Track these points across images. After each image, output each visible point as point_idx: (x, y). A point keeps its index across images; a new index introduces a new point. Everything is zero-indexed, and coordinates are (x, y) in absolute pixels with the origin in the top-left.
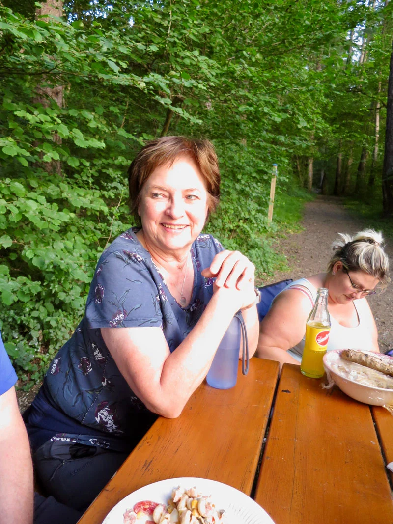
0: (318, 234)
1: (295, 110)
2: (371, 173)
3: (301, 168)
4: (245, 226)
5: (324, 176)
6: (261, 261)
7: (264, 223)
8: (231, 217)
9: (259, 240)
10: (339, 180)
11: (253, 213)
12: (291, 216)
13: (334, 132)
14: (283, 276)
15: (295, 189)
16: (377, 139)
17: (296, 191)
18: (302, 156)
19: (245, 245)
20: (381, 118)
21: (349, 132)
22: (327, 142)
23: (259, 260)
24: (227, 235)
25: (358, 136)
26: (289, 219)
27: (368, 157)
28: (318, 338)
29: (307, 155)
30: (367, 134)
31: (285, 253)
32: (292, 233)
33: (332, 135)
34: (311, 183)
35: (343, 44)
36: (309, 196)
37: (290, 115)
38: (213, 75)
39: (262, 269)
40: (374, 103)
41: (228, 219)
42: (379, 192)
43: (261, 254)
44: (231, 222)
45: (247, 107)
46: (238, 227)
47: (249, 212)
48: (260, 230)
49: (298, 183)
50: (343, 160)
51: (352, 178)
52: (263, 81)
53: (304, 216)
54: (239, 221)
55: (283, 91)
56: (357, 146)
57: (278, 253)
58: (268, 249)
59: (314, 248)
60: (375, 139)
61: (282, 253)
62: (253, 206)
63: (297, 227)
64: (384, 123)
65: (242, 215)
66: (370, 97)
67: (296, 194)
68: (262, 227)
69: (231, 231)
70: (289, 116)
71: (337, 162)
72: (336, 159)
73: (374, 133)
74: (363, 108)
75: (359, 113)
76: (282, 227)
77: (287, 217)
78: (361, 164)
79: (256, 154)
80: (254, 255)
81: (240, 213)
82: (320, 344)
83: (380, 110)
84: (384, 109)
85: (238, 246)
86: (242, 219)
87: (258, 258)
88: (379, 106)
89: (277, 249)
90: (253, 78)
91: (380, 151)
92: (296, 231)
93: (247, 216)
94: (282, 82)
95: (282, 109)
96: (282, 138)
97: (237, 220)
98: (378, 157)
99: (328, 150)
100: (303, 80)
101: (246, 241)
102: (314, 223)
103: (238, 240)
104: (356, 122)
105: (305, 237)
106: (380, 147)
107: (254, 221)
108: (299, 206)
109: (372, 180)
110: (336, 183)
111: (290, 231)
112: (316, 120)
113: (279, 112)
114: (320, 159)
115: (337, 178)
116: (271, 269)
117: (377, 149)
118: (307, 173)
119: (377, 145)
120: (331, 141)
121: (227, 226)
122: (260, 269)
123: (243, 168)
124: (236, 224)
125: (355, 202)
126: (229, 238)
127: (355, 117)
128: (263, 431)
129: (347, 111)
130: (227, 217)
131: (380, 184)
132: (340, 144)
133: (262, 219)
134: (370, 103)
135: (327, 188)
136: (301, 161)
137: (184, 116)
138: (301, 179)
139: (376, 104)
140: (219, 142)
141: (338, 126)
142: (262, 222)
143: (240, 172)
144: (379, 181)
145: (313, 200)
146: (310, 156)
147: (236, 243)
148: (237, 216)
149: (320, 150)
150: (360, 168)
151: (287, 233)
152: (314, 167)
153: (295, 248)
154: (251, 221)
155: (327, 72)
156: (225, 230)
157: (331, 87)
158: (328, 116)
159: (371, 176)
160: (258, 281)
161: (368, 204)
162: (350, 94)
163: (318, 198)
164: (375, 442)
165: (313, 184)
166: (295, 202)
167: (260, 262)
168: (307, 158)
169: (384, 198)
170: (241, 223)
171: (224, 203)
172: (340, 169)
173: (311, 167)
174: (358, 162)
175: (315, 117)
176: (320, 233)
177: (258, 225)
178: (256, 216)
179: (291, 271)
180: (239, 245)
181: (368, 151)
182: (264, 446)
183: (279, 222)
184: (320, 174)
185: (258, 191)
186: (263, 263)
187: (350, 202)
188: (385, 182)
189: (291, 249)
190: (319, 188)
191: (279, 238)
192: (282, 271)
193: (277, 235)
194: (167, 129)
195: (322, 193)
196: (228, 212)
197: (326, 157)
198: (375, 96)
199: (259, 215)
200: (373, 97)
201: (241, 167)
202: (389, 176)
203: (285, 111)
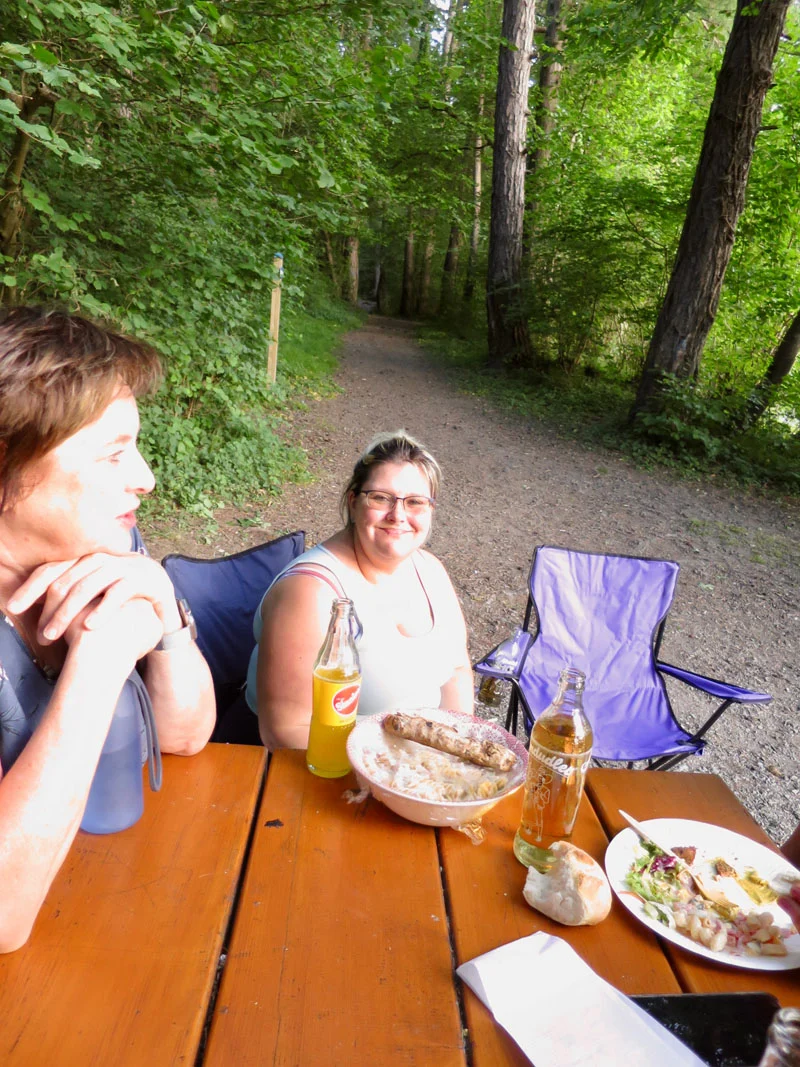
0: (368, 399)
1: (310, 150)
2: (468, 275)
3: (335, 259)
4: (217, 390)
5: (382, 276)
6: (254, 463)
7: (257, 384)
8: (186, 371)
9: (249, 418)
10: (410, 285)
11: (234, 362)
12: (317, 361)
13: (398, 190)
14: (299, 494)
15: (324, 302)
16: (478, 210)
17: (328, 307)
18: (336, 234)
19: (219, 430)
20: (484, 168)
21: (425, 192)
22: (384, 209)
23: (250, 461)
24: (179, 411)
25: (443, 201)
26: (312, 369)
27: (462, 243)
28: (335, 702)
29: (347, 232)
30: (461, 199)
31: (305, 442)
32: (319, 399)
33: (394, 195)
34: (356, 290)
35: (407, 14)
36: (352, 318)
37: (299, 160)
38: (122, 52)
39: (257, 483)
40: (471, 137)
41: (180, 376)
42: (481, 313)
43: (254, 449)
44: (187, 380)
45: (205, 135)
46: (202, 391)
47: (224, 360)
48: (249, 398)
49: (329, 290)
50: (417, 246)
51: (432, 282)
52: (241, 79)
53: (342, 361)
54: (204, 379)
55: (284, 106)
56: (441, 222)
57: (291, 444)
58: (269, 437)
59: (362, 429)
60: (473, 209)
61: (300, 445)
62: (232, 346)
63: (327, 385)
64: (489, 176)
65: (210, 367)
66: (462, 123)
67: (325, 313)
68: (253, 391)
69: (187, 400)
70: (297, 164)
71: (406, 249)
72: (403, 245)
73: (471, 196)
74: (451, 146)
75: (443, 154)
76: (299, 385)
77: (308, 366)
78: (449, 256)
79: (238, 227)
80: (240, 451)
81: (205, 363)
82: (341, 712)
83: (482, 153)
84: (489, 150)
85: (204, 433)
86: (210, 376)
87: (247, 458)
88: (480, 143)
89: (287, 434)
90: (218, 68)
91: (483, 232)
92: (327, 394)
93: (221, 371)
94: (281, 84)
95: (283, 147)
96: (289, 203)
97: (200, 378)
98: (479, 244)
99: (387, 225)
100: (323, 87)
101: (223, 423)
102: (362, 377)
103: (204, 419)
104: (438, 172)
105: (346, 407)
106: (483, 225)
107: (236, 379)
108: (333, 339)
109: (469, 290)
110: (405, 291)
111: (315, 394)
112: (359, 164)
113: (278, 152)
114: (372, 243)
115: (405, 282)
116: (276, 481)
117: (478, 228)
118: (346, 270)
119: (477, 220)
120: (392, 207)
121: (177, 391)
122: (253, 480)
123: (207, 264)
124: (198, 386)
125: (439, 333)
126: (184, 416)
127: (436, 161)
128: (219, 940)
129: (421, 149)
130: (178, 370)
131: (483, 298)
132: (409, 215)
133: (253, 376)
134: (463, 136)
135: (387, 299)
136: (335, 244)
137: (53, 148)
138: (336, 282)
139: (475, 140)
140: (153, 199)
141: (405, 178)
142: (254, 382)
143: (202, 273)
144: (481, 293)
145: (360, 325)
146: (352, 235)
147: (201, 426)
148: (199, 368)
149: (372, 225)
150: (448, 264)
151: (309, 399)
152: (360, 256)
153: (324, 431)
154: (230, 380)
155: (373, 77)
156: (174, 400)
157: (382, 107)
158: (385, 155)
159: (468, 282)
160: (249, 508)
161: (462, 338)
162: (427, 113)
163: (368, 323)
164: (439, 917)
165: (361, 292)
166: (324, 330)
167: (251, 468)
168: (345, 240)
169: (490, 326)
170: (208, 385)
171: (169, 342)
172: (411, 265)
173: (354, 257)
174: (445, 251)
175: (357, 158)
176: (373, 397)
177: (245, 388)
178: (240, 369)
179: (317, 483)
180: (207, 429)
181: (463, 231)
182: (221, 972)
183: (290, 375)
184: (374, 272)
185: (240, 316)
186: (258, 469)
187: (430, 334)
188: (492, 298)
189: (317, 434)
190: (373, 300)
191: (292, 409)
192: (298, 484)
193: (288, 402)
194: (21, 166)
195: (378, 310)
196: (179, 360)
197: (384, 239)
198: (473, 124)
199: (248, 367)
200: (468, 125)
201: (203, 261)
202: (498, 287)
203: (288, 151)
